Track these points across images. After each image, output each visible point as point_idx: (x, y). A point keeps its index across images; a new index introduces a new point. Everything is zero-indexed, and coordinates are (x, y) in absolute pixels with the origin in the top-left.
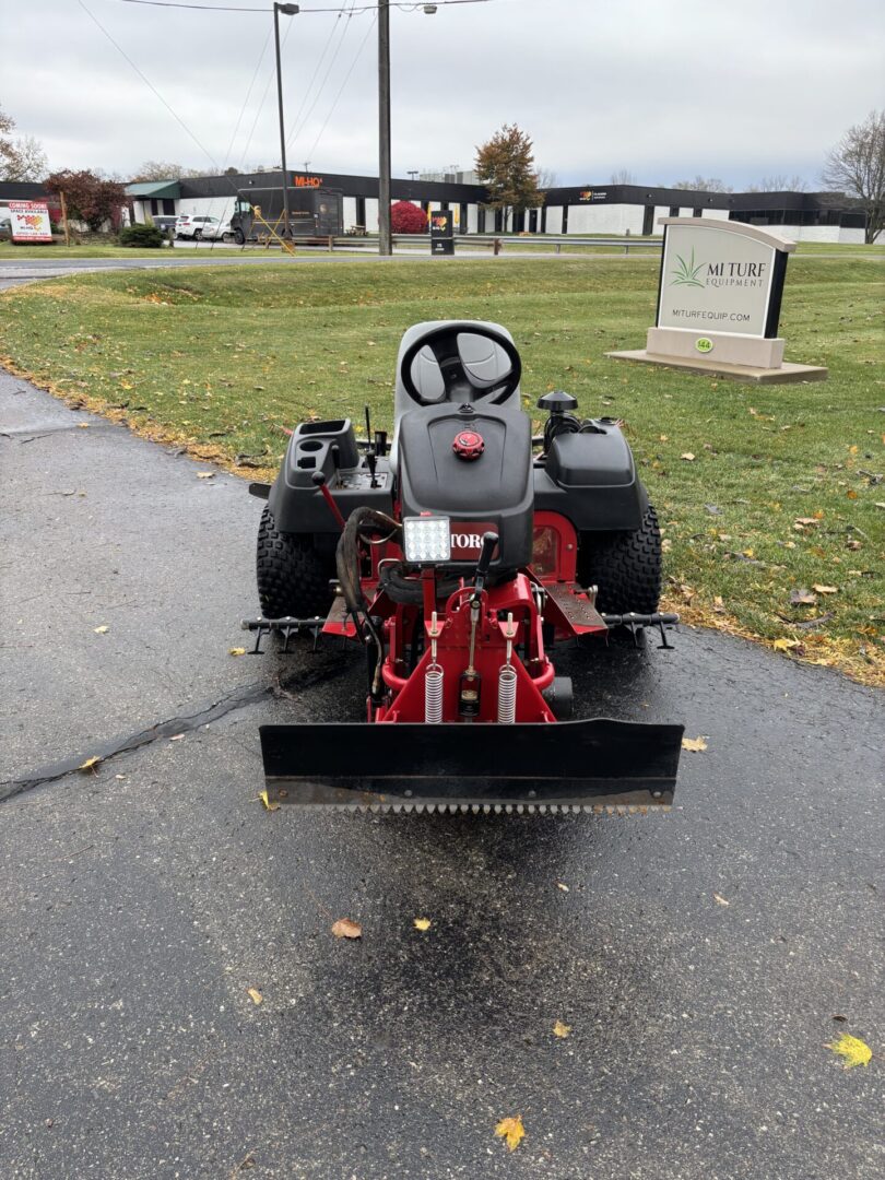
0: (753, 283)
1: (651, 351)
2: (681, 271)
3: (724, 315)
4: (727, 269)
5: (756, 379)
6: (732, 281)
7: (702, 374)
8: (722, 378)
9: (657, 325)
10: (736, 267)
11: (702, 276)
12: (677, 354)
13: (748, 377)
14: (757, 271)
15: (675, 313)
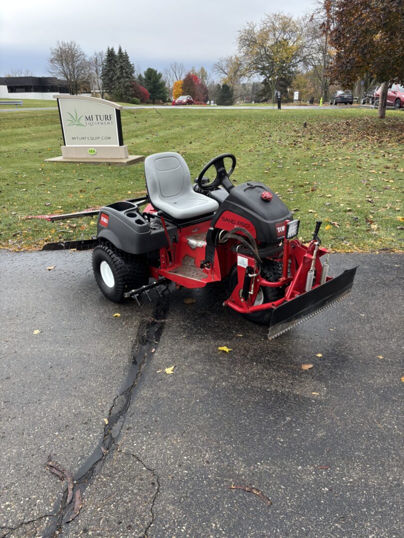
0: (109, 123)
1: (65, 157)
2: (71, 120)
3: (98, 138)
4: (95, 118)
5: (125, 163)
6: (98, 123)
7: (99, 164)
8: (110, 165)
9: (65, 145)
10: (98, 117)
11: (83, 121)
12: (79, 157)
13: (121, 163)
14: (109, 118)
15: (73, 138)
